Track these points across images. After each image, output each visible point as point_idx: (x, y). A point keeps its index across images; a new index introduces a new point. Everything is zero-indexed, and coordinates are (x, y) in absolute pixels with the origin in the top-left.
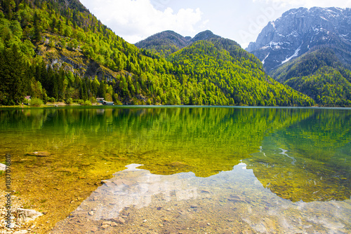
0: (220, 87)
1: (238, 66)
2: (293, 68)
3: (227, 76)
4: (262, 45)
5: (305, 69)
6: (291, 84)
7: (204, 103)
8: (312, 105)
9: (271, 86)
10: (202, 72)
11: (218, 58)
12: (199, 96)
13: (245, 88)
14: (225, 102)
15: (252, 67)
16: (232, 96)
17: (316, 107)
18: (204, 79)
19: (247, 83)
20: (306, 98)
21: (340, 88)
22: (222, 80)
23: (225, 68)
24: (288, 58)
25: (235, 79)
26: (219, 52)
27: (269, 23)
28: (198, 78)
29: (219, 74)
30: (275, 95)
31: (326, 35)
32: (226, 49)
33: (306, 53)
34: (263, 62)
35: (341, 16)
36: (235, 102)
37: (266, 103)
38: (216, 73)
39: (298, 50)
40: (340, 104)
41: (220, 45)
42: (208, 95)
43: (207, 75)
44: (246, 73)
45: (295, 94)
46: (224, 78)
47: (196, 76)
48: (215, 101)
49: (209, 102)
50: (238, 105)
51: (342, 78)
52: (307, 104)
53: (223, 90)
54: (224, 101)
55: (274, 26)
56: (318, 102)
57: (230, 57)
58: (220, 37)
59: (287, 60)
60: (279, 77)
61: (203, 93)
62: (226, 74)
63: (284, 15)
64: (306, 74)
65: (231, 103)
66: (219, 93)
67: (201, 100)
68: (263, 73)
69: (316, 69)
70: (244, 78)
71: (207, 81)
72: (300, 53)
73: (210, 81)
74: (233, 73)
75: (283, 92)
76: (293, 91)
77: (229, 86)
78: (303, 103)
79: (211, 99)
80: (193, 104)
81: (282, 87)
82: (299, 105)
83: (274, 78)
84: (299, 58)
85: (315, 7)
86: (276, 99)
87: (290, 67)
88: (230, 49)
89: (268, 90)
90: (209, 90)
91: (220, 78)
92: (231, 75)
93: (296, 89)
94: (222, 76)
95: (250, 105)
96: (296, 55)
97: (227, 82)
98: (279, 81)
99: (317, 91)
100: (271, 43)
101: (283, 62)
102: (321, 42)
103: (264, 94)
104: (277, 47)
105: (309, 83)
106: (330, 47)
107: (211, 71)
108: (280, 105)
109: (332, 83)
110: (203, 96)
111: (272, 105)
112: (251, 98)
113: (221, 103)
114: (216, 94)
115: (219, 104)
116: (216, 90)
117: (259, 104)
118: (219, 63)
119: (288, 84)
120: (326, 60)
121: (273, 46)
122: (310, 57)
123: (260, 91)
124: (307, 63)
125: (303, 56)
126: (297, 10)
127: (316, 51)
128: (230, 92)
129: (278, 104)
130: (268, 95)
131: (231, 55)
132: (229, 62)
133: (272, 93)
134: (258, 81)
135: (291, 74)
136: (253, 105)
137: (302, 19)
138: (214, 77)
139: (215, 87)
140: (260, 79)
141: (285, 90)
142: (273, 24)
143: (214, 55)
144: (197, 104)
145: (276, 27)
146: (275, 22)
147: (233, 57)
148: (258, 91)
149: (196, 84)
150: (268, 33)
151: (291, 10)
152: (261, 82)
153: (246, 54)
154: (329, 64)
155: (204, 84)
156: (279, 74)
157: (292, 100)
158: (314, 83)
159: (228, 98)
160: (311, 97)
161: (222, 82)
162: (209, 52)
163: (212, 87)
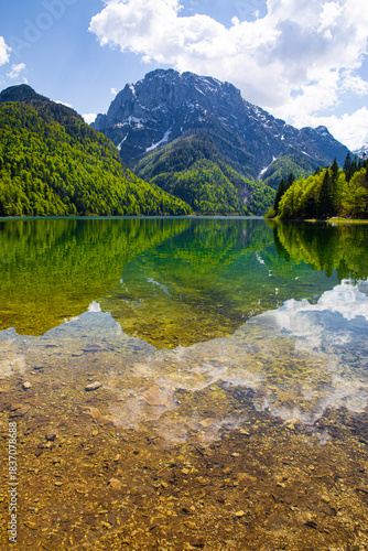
0: (52, 185)
1: (79, 152)
2: (162, 159)
3: (64, 169)
4: (117, 121)
5: (178, 162)
6: (160, 183)
7: (25, 212)
8: (188, 213)
9: (132, 185)
10: (18, 158)
11: (46, 135)
12: (16, 201)
13: (93, 187)
14: (62, 211)
15: (103, 154)
16: (73, 200)
17: (193, 215)
18: (23, 172)
19: (96, 179)
20: (180, 203)
21: (221, 190)
22: (55, 174)
23: (59, 153)
24: (155, 143)
25: (75, 172)
26: (48, 126)
27: (127, 86)
28: (12, 169)
29: (49, 164)
30: (138, 198)
31: (203, 115)
32: (60, 122)
33: (179, 139)
34: (119, 148)
35: (220, 92)
36: (78, 211)
37: (125, 210)
38: (44, 161)
39: (168, 133)
40: (222, 212)
41: (49, 114)
42: (33, 200)
43: (28, 165)
44: (93, 163)
45: (166, 197)
46: (58, 171)
47: (9, 165)
48: (45, 208)
49: (35, 210)
50: (83, 215)
51: (223, 177)
52: (181, 212)
53: (57, 190)
54: (60, 208)
55: (134, 92)
56: (196, 209)
57: (66, 135)
58: (48, 100)
59: (154, 146)
60: (142, 172)
61: (22, 195)
62: (62, 164)
63: (148, 76)
64: (179, 169)
65: (71, 212)
66: (50, 194)
67: (19, 207)
68: (120, 165)
69: (192, 163)
70: (91, 172)
71: (29, 174)
72: (171, 138)
73: (33, 175)
74: (73, 162)
75: (149, 195)
76: (163, 192)
77: (67, 184)
78: (177, 211)
79: (38, 206)
80: (6, 215)
81: (148, 187)
82: (172, 213)
83: (136, 173)
84: (170, 145)
85: (188, 73)
86: (140, 205)
87: (158, 157)
88: (67, 122)
89: (127, 192)
90: (33, 190)
91: (52, 171)
92: (70, 165)
93: (167, 190)
94: (54, 167)
95: (101, 214)
96: (165, 139)
97: (63, 176)
98: (142, 177)
99: (194, 193)
100: (130, 119)
101: (148, 150)
102: (198, 125)
103: (122, 198)
104: (139, 126)
105: (183, 182)
106: (208, 133)
107: (35, 158)
108: (146, 214)
109: (212, 183)
110: (23, 201)
111: (135, 214)
112: (103, 203)
113: (55, 211)
114: (46, 198)
115: (53, 214)
116: (46, 191)
117: (116, 213)
118: (49, 144)
119: (156, 182)
120: (204, 150)
121: (133, 123)
122: (185, 144)
123: (116, 193)
124: (180, 152)
125: (175, 141)
126: (165, 72)
127: (191, 137)
128: (69, 194)
129: (142, 212)
130: (128, 199)
131: (67, 132)
132: (65, 144)
133: (133, 196)
134: (112, 177)
135: (160, 168)
136: (105, 215)
137: (173, 87)
138: (41, 168)
139: (42, 185)
140: (115, 174)
141: (152, 191)
142: (132, 88)
143: (38, 131)
144: (13, 214)
145: (137, 94)
146: (136, 87)
147: (71, 135)
148: (113, 192)
149: (9, 179)
150: (124, 103)
151: (157, 71)
152: (117, 179)
153: (92, 133)
154: (207, 157)
155: (24, 178)
156: (143, 167)
157: (161, 206)
158: (190, 182)
159: (67, 203)
160: (187, 201)
161: (55, 177)
162: (30, 124)
163: (39, 185)
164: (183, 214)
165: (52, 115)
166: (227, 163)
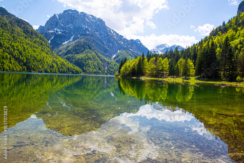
0: (14, 57)
1: (30, 42)
2: (69, 48)
3: (21, 49)
4: (49, 30)
5: (77, 50)
6: (68, 59)
8: (81, 73)
9: (55, 59)
11: (12, 33)
13: (35, 59)
14: (18, 69)
15: (41, 44)
16: (25, 64)
17: (83, 74)
19: (37, 55)
20: (77, 68)
21: (96, 63)
23: (19, 42)
24: (67, 41)
25: (27, 51)
27: (55, 15)
29: (13, 46)
30: (57, 65)
31: (89, 31)
32: (20, 27)
33: (78, 40)
34: (49, 42)
35: (96, 22)
36: (27, 69)
37: (51, 71)
38: (11, 45)
39: (72, 37)
40: (95, 73)
41: (14, 23)
44: (36, 48)
45: (71, 65)
46: (18, 50)
48: (9, 67)
49: (4, 68)
50: (30, 72)
51: (97, 58)
52: (77, 72)
53: (17, 59)
54: (18, 68)
55: (58, 18)
56: (84, 71)
57: (23, 34)
58: (15, 16)
59: (66, 42)
60: (60, 53)
62: (20, 47)
63: (65, 12)
64: (77, 53)
65: (23, 70)
66: (13, 61)
68: (50, 50)
69: (83, 51)
70: (35, 52)
72: (74, 39)
73: (4, 51)
74: (26, 47)
75: (63, 64)
76: (69, 63)
77: (22, 57)
78: (76, 72)
79: (5, 66)
81: (63, 60)
82: (73, 73)
83: (57, 54)
84: (73, 42)
85: (83, 12)
86: (58, 68)
88: (24, 28)
89: (52, 62)
90: (3, 58)
91: (14, 50)
92: (24, 48)
93: (71, 62)
94: (16, 48)
95: (39, 72)
96: (71, 40)
97: (21, 53)
98: (60, 56)
99: (84, 64)
100: (55, 29)
101: (63, 44)
102: (86, 35)
103: (50, 65)
104: (59, 33)
105: (79, 59)
106: (91, 39)
107: (5, 43)
108: (61, 73)
109: (92, 60)
111: (56, 73)
112: (40, 67)
113: (15, 69)
114: (11, 62)
115: (13, 70)
116: (10, 59)
117: (46, 72)
118: (13, 37)
119: (66, 58)
120: (89, 46)
121: (57, 31)
122: (80, 42)
123: (47, 62)
124: (78, 46)
125: (76, 41)
126: (73, 11)
127: (83, 40)
128: (22, 61)
129: (59, 72)
130: (53, 66)
131: (24, 32)
132: (22, 38)
133: (55, 64)
134: (45, 55)
135: (69, 52)
136: (41, 72)
137: (76, 18)
138: (8, 48)
139: (9, 56)
140: (47, 53)
141: (64, 62)
142: (57, 16)
143: (8, 30)
145: (59, 19)
146: (59, 15)
147: (26, 34)
148: (45, 62)
150: (53, 22)
151: (69, 10)
152: (48, 56)
153: (36, 34)
154: (90, 48)
156: (60, 51)
157: (68, 69)
158: (82, 59)
159: (22, 66)
160: (80, 68)
161: (16, 53)
162: (4, 27)
163: (7, 56)
164: (78, 73)
165: (17, 23)
166: (99, 52)
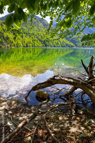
0: (39, 39)
3: (42, 35)
7: (32, 46)
8: (74, 47)
10: (31, 33)
11: (38, 26)
12: (30, 43)
14: (41, 46)
16: (44, 43)
17: (75, 47)
18: (32, 36)
20: (72, 44)
22: (40, 36)
23: (41, 31)
26: (38, 24)
28: (30, 35)
29: (38, 34)
30: (61, 43)
32: (41, 23)
36: (45, 46)
37: (57, 46)
41: (39, 21)
42: (34, 43)
43: (33, 34)
45: (68, 42)
46: (41, 36)
47: (29, 34)
48: (37, 45)
49: (35, 46)
52: (72, 46)
53: (40, 40)
54: (41, 45)
56: (76, 45)
57: (43, 26)
58: (39, 17)
61: (32, 42)
62: (41, 34)
65: (43, 46)
66: (39, 42)
67: (31, 45)
71: (33, 37)
73: (35, 37)
75: (64, 42)
77: (43, 39)
78: (71, 46)
80: (28, 47)
82: (69, 47)
86: (61, 44)
88: (43, 23)
90: (34, 41)
91: (39, 36)
92: (43, 34)
93: (68, 40)
94: (40, 35)
95: (51, 47)
97: (42, 37)
99: (76, 41)
103: (57, 42)
105: (73, 38)
107: (35, 33)
108: (62, 47)
110: (32, 43)
111: (60, 47)
112: (52, 44)
113: (39, 46)
114: (37, 43)
116: (37, 41)
117: (55, 47)
118: (38, 29)
123: (55, 41)
130: (58, 43)
131: (43, 25)
132: (43, 29)
133: (59, 42)
136: (52, 47)
138: (36, 35)
139: (37, 39)
141: (65, 41)
143: (36, 25)
144: (29, 47)
149: (29, 38)
155: (32, 38)
157: (67, 45)
158: (75, 38)
159: (42, 44)
160: (74, 43)
161: (40, 37)
162: (34, 24)
163: (36, 39)
164: (73, 47)
165: (40, 21)
